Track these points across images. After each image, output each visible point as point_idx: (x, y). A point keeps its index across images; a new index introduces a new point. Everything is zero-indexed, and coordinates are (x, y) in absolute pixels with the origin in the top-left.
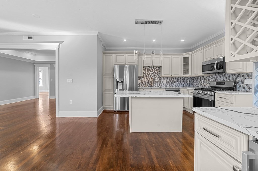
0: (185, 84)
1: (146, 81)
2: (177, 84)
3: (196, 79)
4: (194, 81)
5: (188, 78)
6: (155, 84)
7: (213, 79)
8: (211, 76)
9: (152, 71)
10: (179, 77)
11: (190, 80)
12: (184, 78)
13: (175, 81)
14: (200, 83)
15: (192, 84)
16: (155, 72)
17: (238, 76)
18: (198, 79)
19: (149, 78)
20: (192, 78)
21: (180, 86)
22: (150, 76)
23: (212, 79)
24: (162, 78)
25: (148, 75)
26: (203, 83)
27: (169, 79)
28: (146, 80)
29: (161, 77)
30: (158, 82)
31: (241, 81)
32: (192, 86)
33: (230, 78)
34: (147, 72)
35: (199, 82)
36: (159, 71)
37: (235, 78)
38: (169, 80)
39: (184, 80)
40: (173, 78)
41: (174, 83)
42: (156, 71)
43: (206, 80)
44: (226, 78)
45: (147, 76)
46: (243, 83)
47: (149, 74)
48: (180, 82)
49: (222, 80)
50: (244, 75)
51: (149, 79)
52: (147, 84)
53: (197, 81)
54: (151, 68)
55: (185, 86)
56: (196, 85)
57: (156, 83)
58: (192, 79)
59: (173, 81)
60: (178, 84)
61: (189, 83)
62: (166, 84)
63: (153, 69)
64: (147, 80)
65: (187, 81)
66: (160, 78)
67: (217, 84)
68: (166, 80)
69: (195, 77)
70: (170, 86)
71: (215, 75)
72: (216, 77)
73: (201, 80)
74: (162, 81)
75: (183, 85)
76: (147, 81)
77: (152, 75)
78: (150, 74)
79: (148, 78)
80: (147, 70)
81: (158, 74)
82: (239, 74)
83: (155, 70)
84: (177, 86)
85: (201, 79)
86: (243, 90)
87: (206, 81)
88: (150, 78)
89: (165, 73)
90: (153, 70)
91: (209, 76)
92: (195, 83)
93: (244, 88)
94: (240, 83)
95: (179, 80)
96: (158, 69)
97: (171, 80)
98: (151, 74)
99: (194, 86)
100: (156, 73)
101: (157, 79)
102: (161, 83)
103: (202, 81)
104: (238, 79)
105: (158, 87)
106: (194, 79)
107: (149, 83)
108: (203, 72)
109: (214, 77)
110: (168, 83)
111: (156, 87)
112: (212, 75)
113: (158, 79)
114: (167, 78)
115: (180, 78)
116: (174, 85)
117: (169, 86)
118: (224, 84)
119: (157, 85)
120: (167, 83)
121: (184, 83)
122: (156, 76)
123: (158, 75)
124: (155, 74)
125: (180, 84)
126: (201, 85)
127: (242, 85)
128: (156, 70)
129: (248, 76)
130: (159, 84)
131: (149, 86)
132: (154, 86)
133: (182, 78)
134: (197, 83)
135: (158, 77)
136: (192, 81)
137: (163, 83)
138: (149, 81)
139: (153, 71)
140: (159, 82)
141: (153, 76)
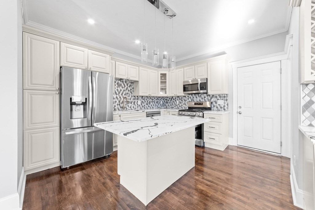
0: (159, 105)
1: (116, 102)
2: (151, 105)
3: (170, 99)
4: (167, 102)
5: (161, 98)
6: (128, 106)
7: (190, 99)
8: (187, 97)
9: (123, 86)
10: (153, 97)
11: (163, 101)
12: (158, 98)
13: (150, 102)
14: (175, 104)
15: (165, 105)
16: (127, 88)
17: (212, 97)
18: (173, 99)
19: (120, 97)
20: (164, 98)
21: (155, 108)
22: (122, 94)
23: (188, 99)
24: (137, 98)
25: (119, 93)
26: (178, 103)
27: (144, 99)
28: (115, 100)
29: (135, 96)
30: (131, 103)
31: (215, 101)
32: (165, 107)
33: (206, 99)
34: (117, 88)
35: (173, 103)
36: (132, 87)
37: (210, 98)
38: (143, 101)
39: (158, 100)
40: (148, 98)
41: (149, 104)
42: (129, 88)
43: (182, 100)
44: (202, 99)
45: (117, 94)
46: (216, 103)
47: (119, 90)
48: (155, 103)
49: (198, 100)
50: (217, 96)
51: (119, 99)
52: (117, 106)
53: (171, 102)
54: (123, 82)
55: (159, 107)
56: (170, 106)
57: (129, 104)
58: (165, 100)
59: (147, 102)
60: (153, 105)
61: (162, 104)
62: (141, 106)
63: (125, 83)
64: (117, 100)
65: (160, 102)
66: (134, 98)
67: (195, 104)
68: (141, 100)
69: (169, 97)
70: (145, 108)
71: (192, 95)
72: (192, 98)
73: (176, 101)
74: (136, 102)
75: (157, 106)
76: (118, 102)
77: (124, 93)
78: (122, 92)
79: (118, 97)
80: (117, 85)
81: (131, 92)
82: (213, 95)
83: (127, 85)
84: (151, 107)
85: (176, 99)
86: (216, 109)
87: (181, 102)
88: (122, 97)
89: (142, 91)
90: (126, 85)
91: (185, 96)
92: (169, 104)
93: (217, 108)
94: (214, 103)
95: (154, 101)
96: (131, 84)
97: (146, 101)
98: (123, 90)
99: (167, 107)
100: (129, 91)
101: (130, 99)
102: (135, 105)
103: (178, 102)
104: (212, 100)
105: (132, 110)
106: (168, 99)
107: (119, 105)
108: (185, 92)
109: (190, 98)
110: (143, 104)
111: (129, 110)
112: (188, 95)
113: (132, 99)
114: (142, 98)
115: (155, 98)
116: (149, 106)
117: (143, 108)
118: (202, 105)
119: (131, 107)
120: (141, 104)
121: (157, 104)
122: (130, 95)
123: (132, 94)
124: (127, 91)
125: (155, 105)
126: (176, 106)
127: (215, 105)
128: (129, 85)
129: (220, 97)
130: (133, 106)
131: (120, 109)
132: (127, 109)
133: (156, 98)
134: (172, 104)
135: (132, 96)
136: (165, 102)
137: (138, 104)
138: (119, 102)
139: (126, 88)
140: (133, 103)
141: (125, 95)
